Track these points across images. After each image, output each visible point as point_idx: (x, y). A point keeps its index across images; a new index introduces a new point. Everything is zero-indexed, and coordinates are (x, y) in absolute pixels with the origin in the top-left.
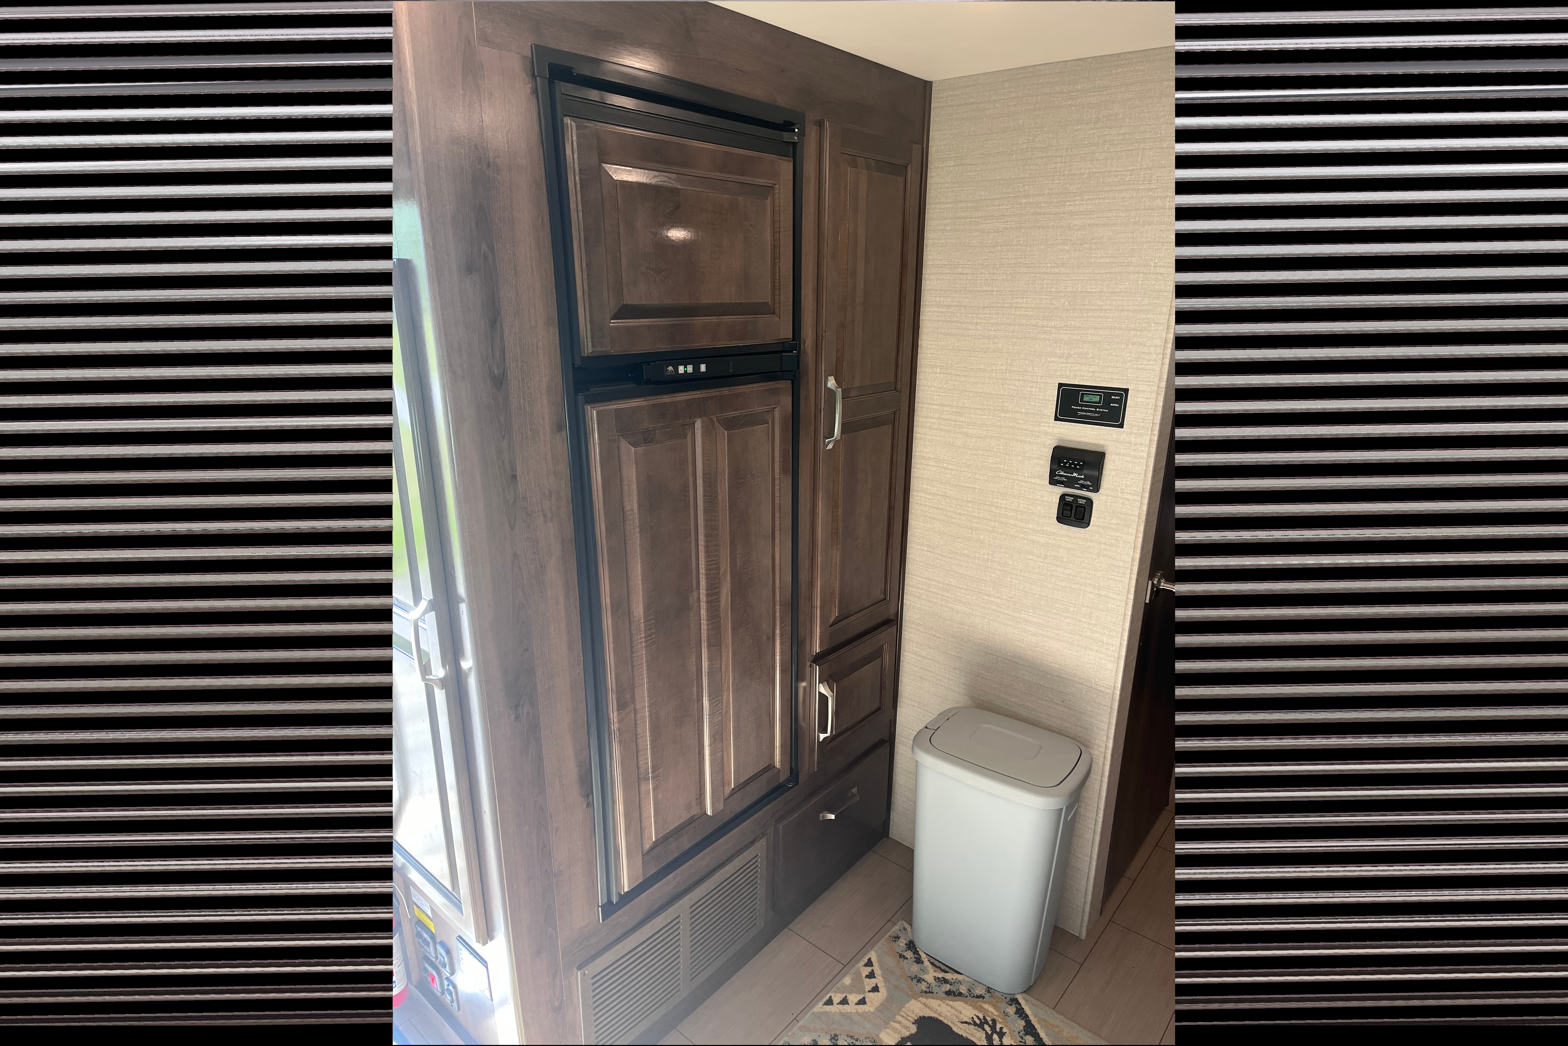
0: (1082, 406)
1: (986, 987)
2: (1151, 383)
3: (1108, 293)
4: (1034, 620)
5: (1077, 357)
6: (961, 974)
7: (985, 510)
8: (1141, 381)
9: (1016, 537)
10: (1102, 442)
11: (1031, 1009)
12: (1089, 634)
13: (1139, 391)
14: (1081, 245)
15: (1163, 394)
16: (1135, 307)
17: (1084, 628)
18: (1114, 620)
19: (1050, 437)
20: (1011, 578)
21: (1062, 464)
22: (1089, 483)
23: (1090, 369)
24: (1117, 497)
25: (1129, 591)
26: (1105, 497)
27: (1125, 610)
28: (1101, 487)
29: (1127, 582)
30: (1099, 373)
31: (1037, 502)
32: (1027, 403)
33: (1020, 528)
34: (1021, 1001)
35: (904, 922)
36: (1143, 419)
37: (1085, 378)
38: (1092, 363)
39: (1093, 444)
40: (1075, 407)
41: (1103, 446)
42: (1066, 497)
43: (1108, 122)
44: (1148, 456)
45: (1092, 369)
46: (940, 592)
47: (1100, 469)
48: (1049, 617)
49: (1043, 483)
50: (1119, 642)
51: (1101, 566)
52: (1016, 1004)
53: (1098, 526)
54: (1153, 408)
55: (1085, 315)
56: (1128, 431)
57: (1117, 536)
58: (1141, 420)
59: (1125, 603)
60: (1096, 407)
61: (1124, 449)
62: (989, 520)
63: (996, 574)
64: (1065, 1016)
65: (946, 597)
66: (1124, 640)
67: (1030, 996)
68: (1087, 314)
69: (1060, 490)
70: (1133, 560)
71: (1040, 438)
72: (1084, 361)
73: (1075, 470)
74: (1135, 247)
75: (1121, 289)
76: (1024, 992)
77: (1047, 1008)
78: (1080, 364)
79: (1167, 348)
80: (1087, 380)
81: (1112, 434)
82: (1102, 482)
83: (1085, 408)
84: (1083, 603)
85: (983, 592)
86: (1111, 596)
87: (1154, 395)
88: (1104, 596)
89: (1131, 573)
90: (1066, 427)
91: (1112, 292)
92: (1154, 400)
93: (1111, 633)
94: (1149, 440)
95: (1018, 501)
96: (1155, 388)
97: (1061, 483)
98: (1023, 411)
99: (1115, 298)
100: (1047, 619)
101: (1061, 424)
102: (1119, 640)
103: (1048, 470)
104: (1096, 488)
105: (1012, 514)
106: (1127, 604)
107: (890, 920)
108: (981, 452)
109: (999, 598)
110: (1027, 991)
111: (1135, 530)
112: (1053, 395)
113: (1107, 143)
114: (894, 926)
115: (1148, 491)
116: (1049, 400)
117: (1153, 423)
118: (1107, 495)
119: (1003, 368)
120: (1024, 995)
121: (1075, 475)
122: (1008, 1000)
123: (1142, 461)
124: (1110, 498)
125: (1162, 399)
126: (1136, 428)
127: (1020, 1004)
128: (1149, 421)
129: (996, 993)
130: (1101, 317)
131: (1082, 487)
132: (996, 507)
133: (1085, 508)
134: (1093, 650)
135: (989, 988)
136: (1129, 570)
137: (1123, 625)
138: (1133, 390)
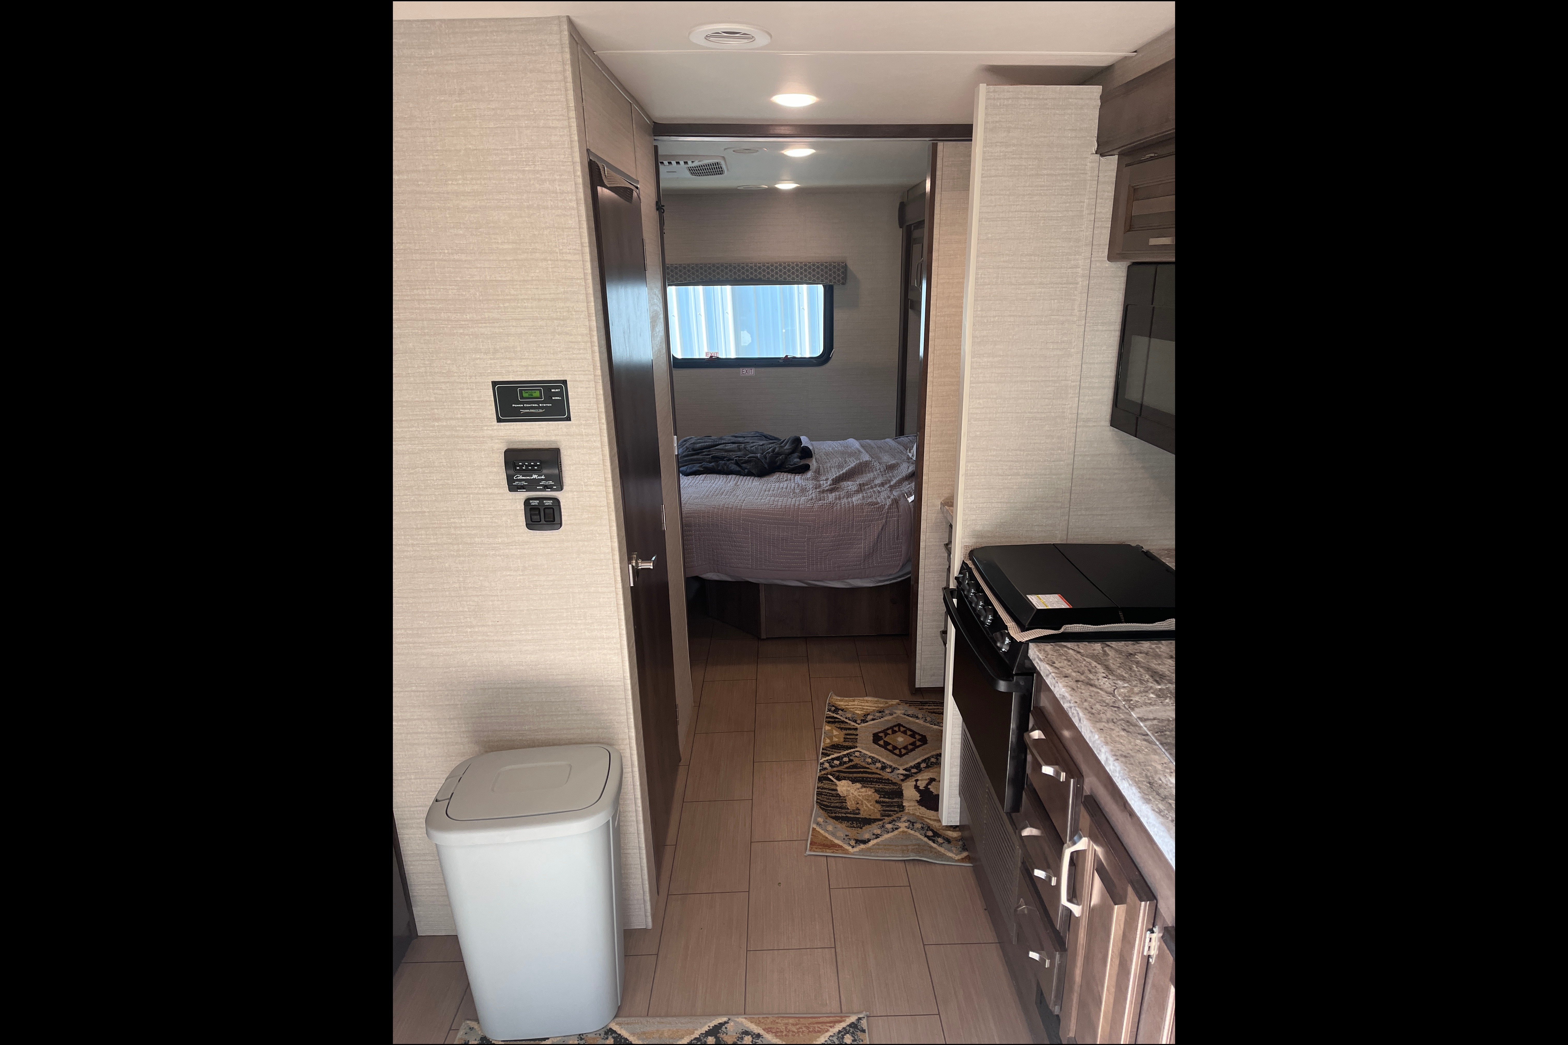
0: (523, 403)
1: (578, 1036)
2: (587, 372)
3: (520, 281)
4: (529, 637)
5: (505, 352)
6: (548, 1038)
7: (442, 534)
8: (576, 371)
9: (486, 556)
10: (553, 438)
11: (626, 1030)
12: (587, 634)
13: (577, 381)
14: (477, 228)
15: (601, 381)
16: (552, 296)
17: (581, 629)
18: (609, 612)
19: (497, 441)
20: (492, 601)
21: (518, 468)
22: (551, 483)
23: (522, 363)
24: (582, 491)
25: (615, 581)
26: (570, 494)
27: (617, 600)
28: (564, 484)
29: (612, 572)
30: (533, 366)
31: (500, 513)
32: (460, 407)
33: (489, 544)
34: (615, 1027)
35: (468, 1022)
36: (588, 409)
37: (519, 373)
38: (523, 357)
39: (544, 441)
40: (516, 406)
41: (555, 442)
42: (531, 501)
43: (474, 94)
44: (602, 445)
45: (524, 363)
46: (411, 640)
47: (560, 466)
48: (543, 630)
49: (501, 491)
50: (618, 634)
51: (583, 564)
52: (611, 1034)
53: (571, 524)
54: (595, 396)
55: (502, 305)
56: (577, 422)
57: (592, 530)
58: (586, 411)
59: (615, 593)
60: (538, 403)
61: (577, 441)
62: (451, 544)
63: (474, 601)
64: (660, 1016)
65: (419, 643)
66: (623, 630)
67: (622, 1017)
68: (503, 304)
69: (523, 495)
70: (612, 549)
71: (487, 443)
72: (514, 355)
73: (534, 471)
74: (536, 233)
75: (532, 277)
76: (616, 1017)
77: (641, 1019)
78: (509, 359)
79: (593, 336)
80: (522, 375)
81: (561, 428)
82: (564, 479)
83: (528, 405)
84: (575, 605)
85: (463, 624)
86: (600, 591)
87: (592, 384)
88: (594, 593)
89: (614, 563)
90: (512, 427)
91: (524, 280)
92: (594, 389)
93: (609, 627)
94: (598, 429)
95: (478, 516)
96: (592, 377)
97: (522, 487)
98: (459, 416)
99: (529, 287)
100: (542, 632)
101: (505, 425)
102: (618, 630)
103: (504, 476)
104: (560, 487)
105: (475, 532)
106: (617, 594)
107: (450, 1029)
108: (421, 470)
109: (483, 626)
110: (618, 1013)
111: (608, 520)
112: (488, 395)
113: (478, 118)
114: (457, 1033)
115: (611, 479)
116: (486, 401)
117: (598, 412)
118: (572, 491)
119: (421, 371)
120: (617, 1019)
121: (535, 476)
122: (602, 1036)
123: (597, 451)
124: (575, 493)
125: (601, 387)
126: (584, 419)
127: (615, 1032)
128: (594, 411)
129: (589, 1036)
130: (519, 307)
131: (546, 487)
132: (455, 528)
133: (553, 509)
134: (596, 649)
135: (580, 1035)
136: (611, 561)
137: (618, 615)
138: (571, 381)
